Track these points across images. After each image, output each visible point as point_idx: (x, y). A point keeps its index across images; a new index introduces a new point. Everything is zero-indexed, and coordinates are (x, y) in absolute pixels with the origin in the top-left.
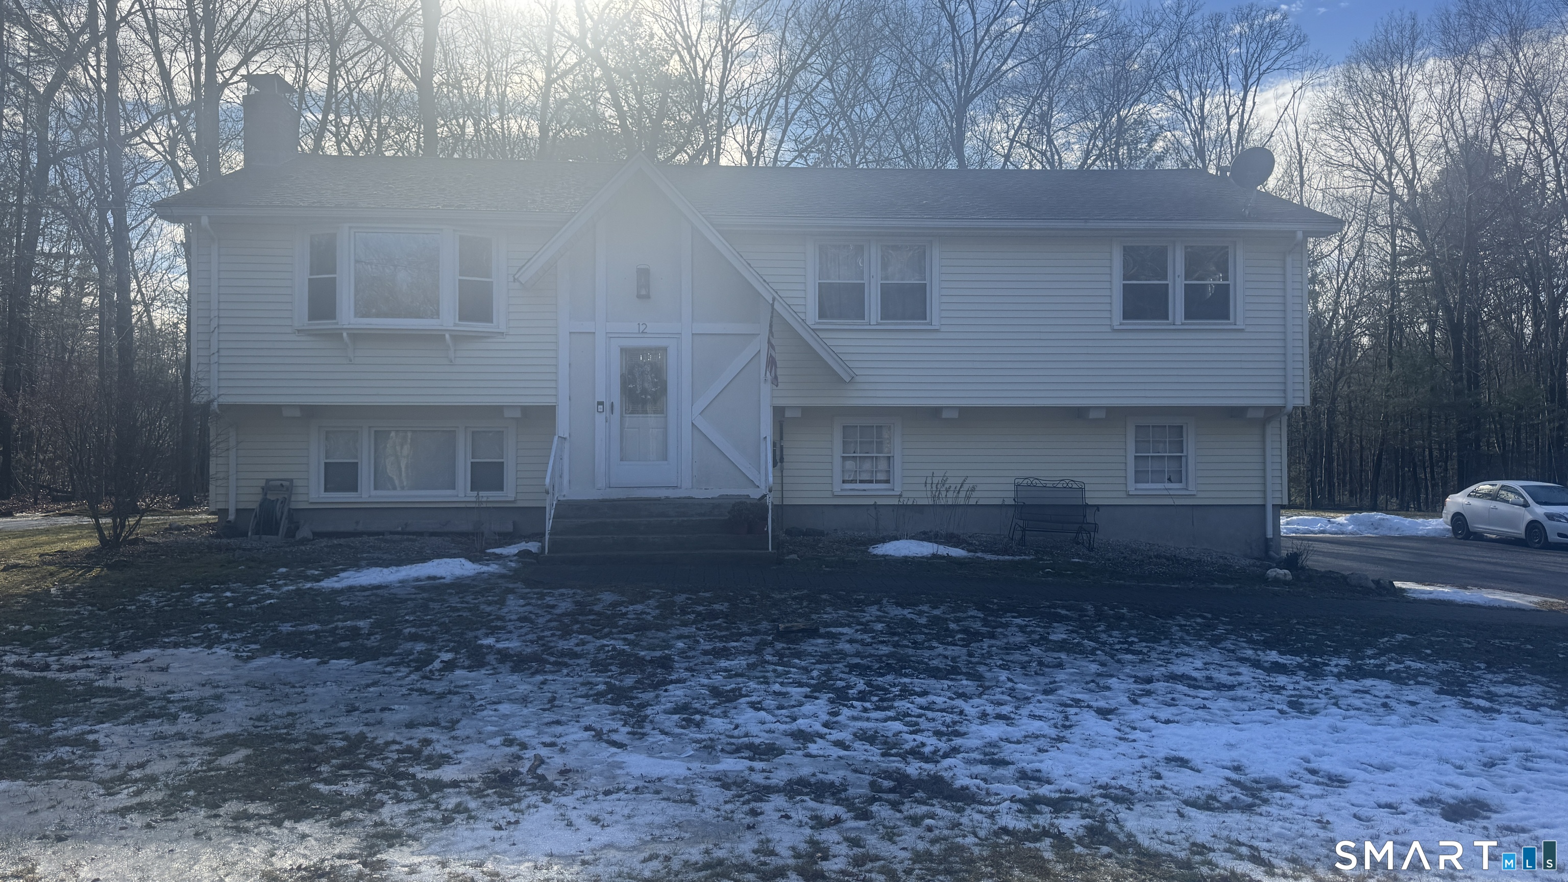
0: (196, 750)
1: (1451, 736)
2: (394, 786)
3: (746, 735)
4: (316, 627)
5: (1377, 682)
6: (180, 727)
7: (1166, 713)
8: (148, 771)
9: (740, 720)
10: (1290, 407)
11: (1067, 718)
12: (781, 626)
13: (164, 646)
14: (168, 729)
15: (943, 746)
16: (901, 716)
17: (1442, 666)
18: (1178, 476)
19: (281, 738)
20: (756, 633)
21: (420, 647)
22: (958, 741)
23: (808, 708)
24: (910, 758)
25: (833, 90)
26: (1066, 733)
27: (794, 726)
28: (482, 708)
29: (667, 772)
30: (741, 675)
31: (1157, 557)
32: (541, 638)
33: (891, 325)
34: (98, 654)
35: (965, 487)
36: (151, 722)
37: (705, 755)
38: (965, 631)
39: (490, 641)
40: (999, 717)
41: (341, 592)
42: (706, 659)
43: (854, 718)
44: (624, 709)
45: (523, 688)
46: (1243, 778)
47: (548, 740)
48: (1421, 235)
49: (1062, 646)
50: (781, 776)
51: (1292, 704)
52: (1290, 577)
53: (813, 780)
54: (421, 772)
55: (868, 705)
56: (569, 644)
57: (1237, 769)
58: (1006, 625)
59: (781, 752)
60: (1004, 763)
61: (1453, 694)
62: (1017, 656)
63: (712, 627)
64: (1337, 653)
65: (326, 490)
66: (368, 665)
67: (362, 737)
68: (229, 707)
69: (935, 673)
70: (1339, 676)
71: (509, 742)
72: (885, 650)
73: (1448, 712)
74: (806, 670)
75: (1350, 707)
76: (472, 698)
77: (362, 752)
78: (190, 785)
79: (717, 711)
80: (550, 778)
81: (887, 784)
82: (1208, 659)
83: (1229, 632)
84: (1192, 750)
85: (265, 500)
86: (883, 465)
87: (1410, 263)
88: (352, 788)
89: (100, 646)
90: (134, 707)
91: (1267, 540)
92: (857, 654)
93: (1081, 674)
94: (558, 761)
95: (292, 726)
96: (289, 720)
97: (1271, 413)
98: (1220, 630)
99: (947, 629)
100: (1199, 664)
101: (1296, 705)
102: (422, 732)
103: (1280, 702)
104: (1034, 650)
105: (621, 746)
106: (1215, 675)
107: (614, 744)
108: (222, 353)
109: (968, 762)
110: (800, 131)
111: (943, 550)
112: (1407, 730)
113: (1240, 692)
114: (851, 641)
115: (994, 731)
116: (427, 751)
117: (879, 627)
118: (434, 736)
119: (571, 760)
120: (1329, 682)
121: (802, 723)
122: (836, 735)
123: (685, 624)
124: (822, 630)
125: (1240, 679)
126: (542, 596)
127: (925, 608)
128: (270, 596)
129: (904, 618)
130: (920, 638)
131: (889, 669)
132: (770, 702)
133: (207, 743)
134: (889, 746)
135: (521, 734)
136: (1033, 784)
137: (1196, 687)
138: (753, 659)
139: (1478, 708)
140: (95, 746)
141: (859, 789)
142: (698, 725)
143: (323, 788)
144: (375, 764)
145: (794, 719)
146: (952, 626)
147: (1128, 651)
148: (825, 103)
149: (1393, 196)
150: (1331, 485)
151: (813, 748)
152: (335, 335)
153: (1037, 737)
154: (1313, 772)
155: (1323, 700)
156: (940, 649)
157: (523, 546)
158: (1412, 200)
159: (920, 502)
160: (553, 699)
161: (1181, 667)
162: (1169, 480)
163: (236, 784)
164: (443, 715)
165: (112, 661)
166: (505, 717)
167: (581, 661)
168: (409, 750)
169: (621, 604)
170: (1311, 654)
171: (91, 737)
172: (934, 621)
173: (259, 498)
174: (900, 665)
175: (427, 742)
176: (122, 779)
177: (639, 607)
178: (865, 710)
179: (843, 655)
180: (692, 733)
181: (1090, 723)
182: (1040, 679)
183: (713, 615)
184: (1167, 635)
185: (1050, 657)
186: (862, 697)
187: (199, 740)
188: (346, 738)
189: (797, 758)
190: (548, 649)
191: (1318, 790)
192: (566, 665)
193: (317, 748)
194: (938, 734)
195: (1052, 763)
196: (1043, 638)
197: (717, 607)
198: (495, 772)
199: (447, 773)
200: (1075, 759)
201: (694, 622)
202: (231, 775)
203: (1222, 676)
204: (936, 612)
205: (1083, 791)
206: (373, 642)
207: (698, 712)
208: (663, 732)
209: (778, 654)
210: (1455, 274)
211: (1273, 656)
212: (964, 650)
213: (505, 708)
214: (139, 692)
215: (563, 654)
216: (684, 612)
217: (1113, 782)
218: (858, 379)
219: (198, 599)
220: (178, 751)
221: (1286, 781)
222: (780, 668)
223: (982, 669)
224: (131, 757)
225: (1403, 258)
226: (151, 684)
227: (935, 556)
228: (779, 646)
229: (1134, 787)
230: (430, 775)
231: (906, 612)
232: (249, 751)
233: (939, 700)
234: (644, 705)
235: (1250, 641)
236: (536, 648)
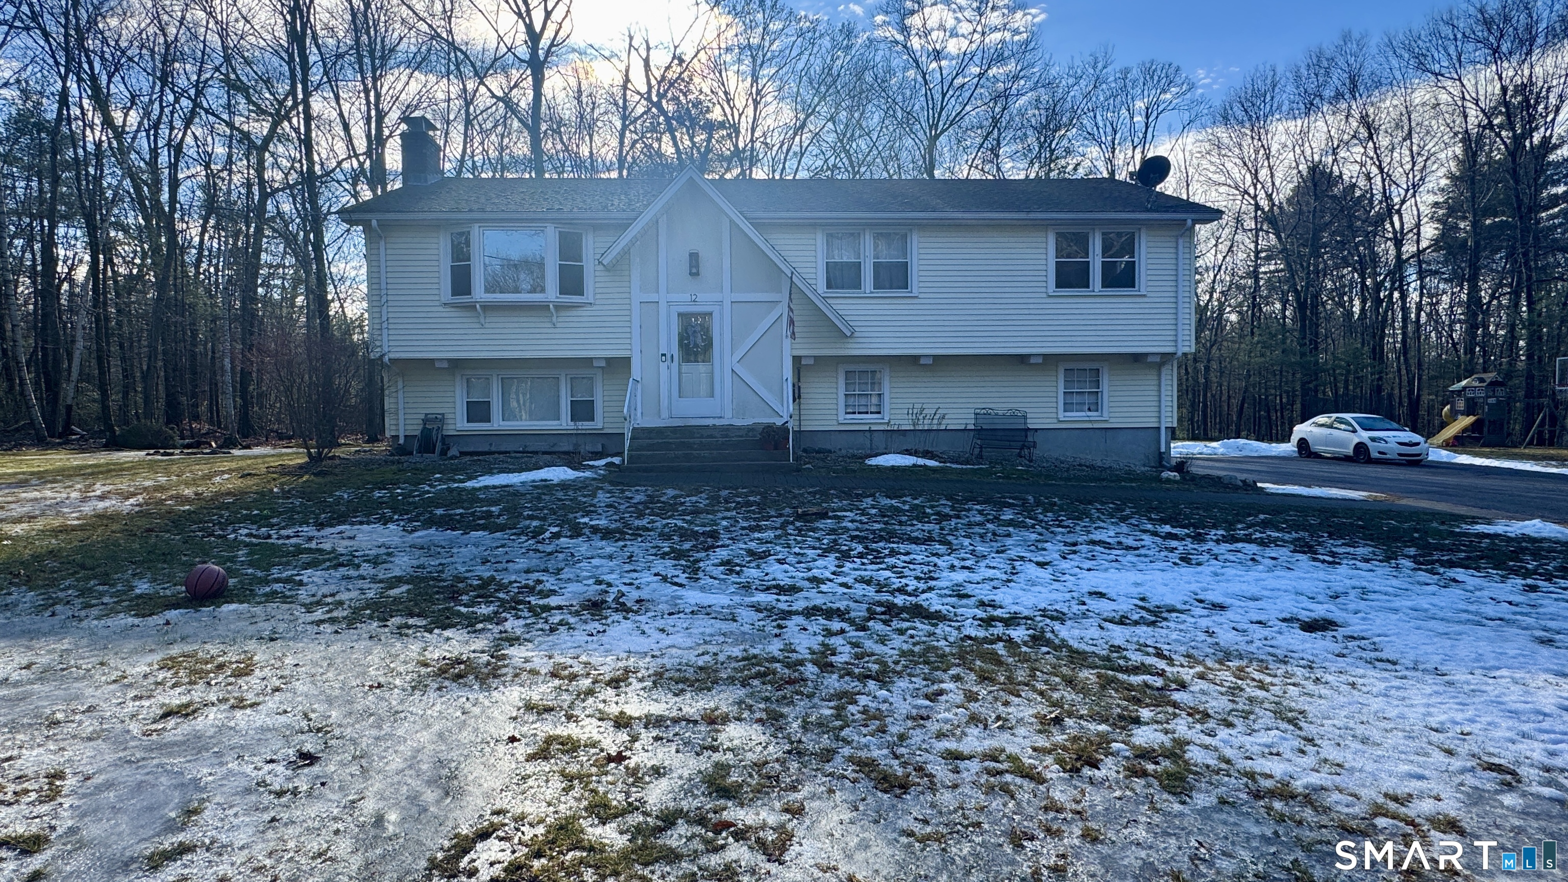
0: (372, 585)
1: (1304, 579)
2: (515, 609)
3: (774, 579)
4: (461, 511)
5: (1246, 545)
6: (362, 572)
7: (1088, 564)
8: (337, 598)
9: (769, 570)
10: (1180, 353)
11: (1014, 568)
12: (800, 511)
13: (353, 524)
14: (353, 573)
15: (922, 586)
16: (891, 568)
17: (1294, 535)
18: (1095, 406)
19: (434, 579)
20: (781, 515)
21: (535, 523)
22: (932, 583)
23: (820, 563)
24: (897, 594)
25: (836, 131)
26: (1014, 578)
27: (810, 574)
28: (579, 561)
29: (714, 602)
30: (770, 542)
31: (1080, 465)
32: (621, 518)
33: (881, 293)
34: (306, 529)
35: (937, 417)
36: (341, 569)
37: (744, 592)
38: (938, 514)
39: (586, 520)
40: (963, 567)
41: (480, 489)
42: (744, 532)
43: (855, 569)
44: (684, 563)
45: (609, 550)
46: (1147, 605)
47: (628, 581)
48: (1279, 237)
49: (1010, 523)
50: (800, 605)
51: (1182, 559)
52: (1178, 478)
53: (824, 607)
54: (533, 600)
55: (865, 561)
56: (644, 522)
57: (1143, 599)
58: (969, 510)
59: (801, 590)
60: (968, 596)
61: (1304, 553)
62: (977, 529)
63: (748, 512)
64: (1215, 526)
65: (468, 421)
66: (498, 534)
67: (492, 578)
68: (397, 560)
69: (916, 541)
70: (1217, 542)
71: (599, 582)
72: (877, 526)
73: (1300, 564)
74: (819, 539)
75: (1226, 561)
76: (572, 555)
77: (492, 587)
78: (367, 607)
79: (752, 565)
80: (629, 605)
81: (879, 609)
82: (1118, 530)
83: (1133, 513)
84: (1107, 587)
85: (424, 428)
86: (874, 400)
87: (1268, 258)
88: (484, 610)
89: (308, 524)
90: (329, 560)
91: (1160, 453)
92: (857, 529)
93: (1025, 540)
94: (635, 594)
95: (442, 572)
96: (440, 568)
97: (1166, 358)
98: (1128, 512)
99: (924, 513)
100: (1112, 533)
101: (1186, 559)
102: (535, 576)
103: (1174, 557)
104: (989, 526)
105: (681, 585)
106: (1124, 540)
107: (676, 584)
108: (391, 321)
109: (941, 596)
110: (811, 162)
111: (921, 461)
112: (1271, 574)
113: (1142, 551)
114: (852, 521)
115: (960, 576)
116: (538, 588)
117: (874, 511)
118: (544, 578)
119: (644, 594)
120: (1211, 545)
121: (815, 572)
122: (841, 580)
123: (728, 510)
124: (830, 514)
125: (1143, 543)
126: (623, 491)
127: (908, 499)
128: (429, 492)
129: (892, 506)
130: (904, 518)
131: (881, 539)
132: (792, 559)
133: (381, 581)
134: (881, 587)
135: (607, 578)
136: (989, 609)
137: (1110, 549)
138: (779, 532)
139: (1324, 561)
140: (301, 583)
141: (859, 612)
142: (738, 573)
143: (463, 610)
144: (501, 595)
145: (810, 570)
146: (928, 510)
147: (1059, 526)
148: (829, 140)
149: (1257, 207)
150: (1205, 424)
151: (824, 588)
152: (471, 307)
153: (992, 580)
154: (1201, 601)
155: (1207, 556)
156: (920, 526)
157: (609, 460)
158: (1271, 209)
159: (903, 428)
160: (631, 557)
161: (1097, 536)
162: (1089, 410)
163: (400, 607)
164: (551, 565)
165: (316, 534)
166: (597, 567)
167: (652, 533)
168: (526, 586)
169: (681, 496)
170: (1196, 527)
171: (298, 578)
172: (914, 508)
173: (421, 427)
174: (890, 536)
175: (539, 582)
176: (318, 603)
177: (694, 499)
178: (863, 564)
179: (847, 530)
180: (733, 578)
181: (1032, 571)
182: (994, 544)
183: (749, 504)
184: (1089, 516)
185: (1001, 530)
186: (861, 556)
187: (374, 580)
188: (480, 578)
189: (813, 593)
190: (626, 525)
191: (1205, 612)
192: (641, 536)
193: (460, 585)
194: (918, 578)
195: (1004, 596)
196: (997, 518)
197: (751, 498)
198: (589, 600)
199: (553, 601)
200: (1020, 593)
201: (735, 508)
202: (396, 600)
203: (1130, 542)
204: (916, 502)
205: (1026, 613)
206: (501, 520)
207: (738, 565)
208: (711, 577)
209: (797, 528)
210: (1302, 266)
211: (1167, 528)
212: (938, 527)
213: (596, 562)
214: (334, 550)
215: (638, 528)
216: (727, 502)
217: (1050, 608)
218: (856, 334)
219: (377, 494)
220: (360, 586)
221: (1179, 606)
222: (799, 538)
223: (950, 538)
224: (325, 590)
225: (1263, 255)
226: (342, 546)
227: (914, 465)
228: (798, 524)
229: (1065, 610)
230: (541, 602)
231: (893, 502)
232: (410, 587)
233: (919, 558)
234: (698, 561)
235: (1150, 519)
236: (618, 524)
